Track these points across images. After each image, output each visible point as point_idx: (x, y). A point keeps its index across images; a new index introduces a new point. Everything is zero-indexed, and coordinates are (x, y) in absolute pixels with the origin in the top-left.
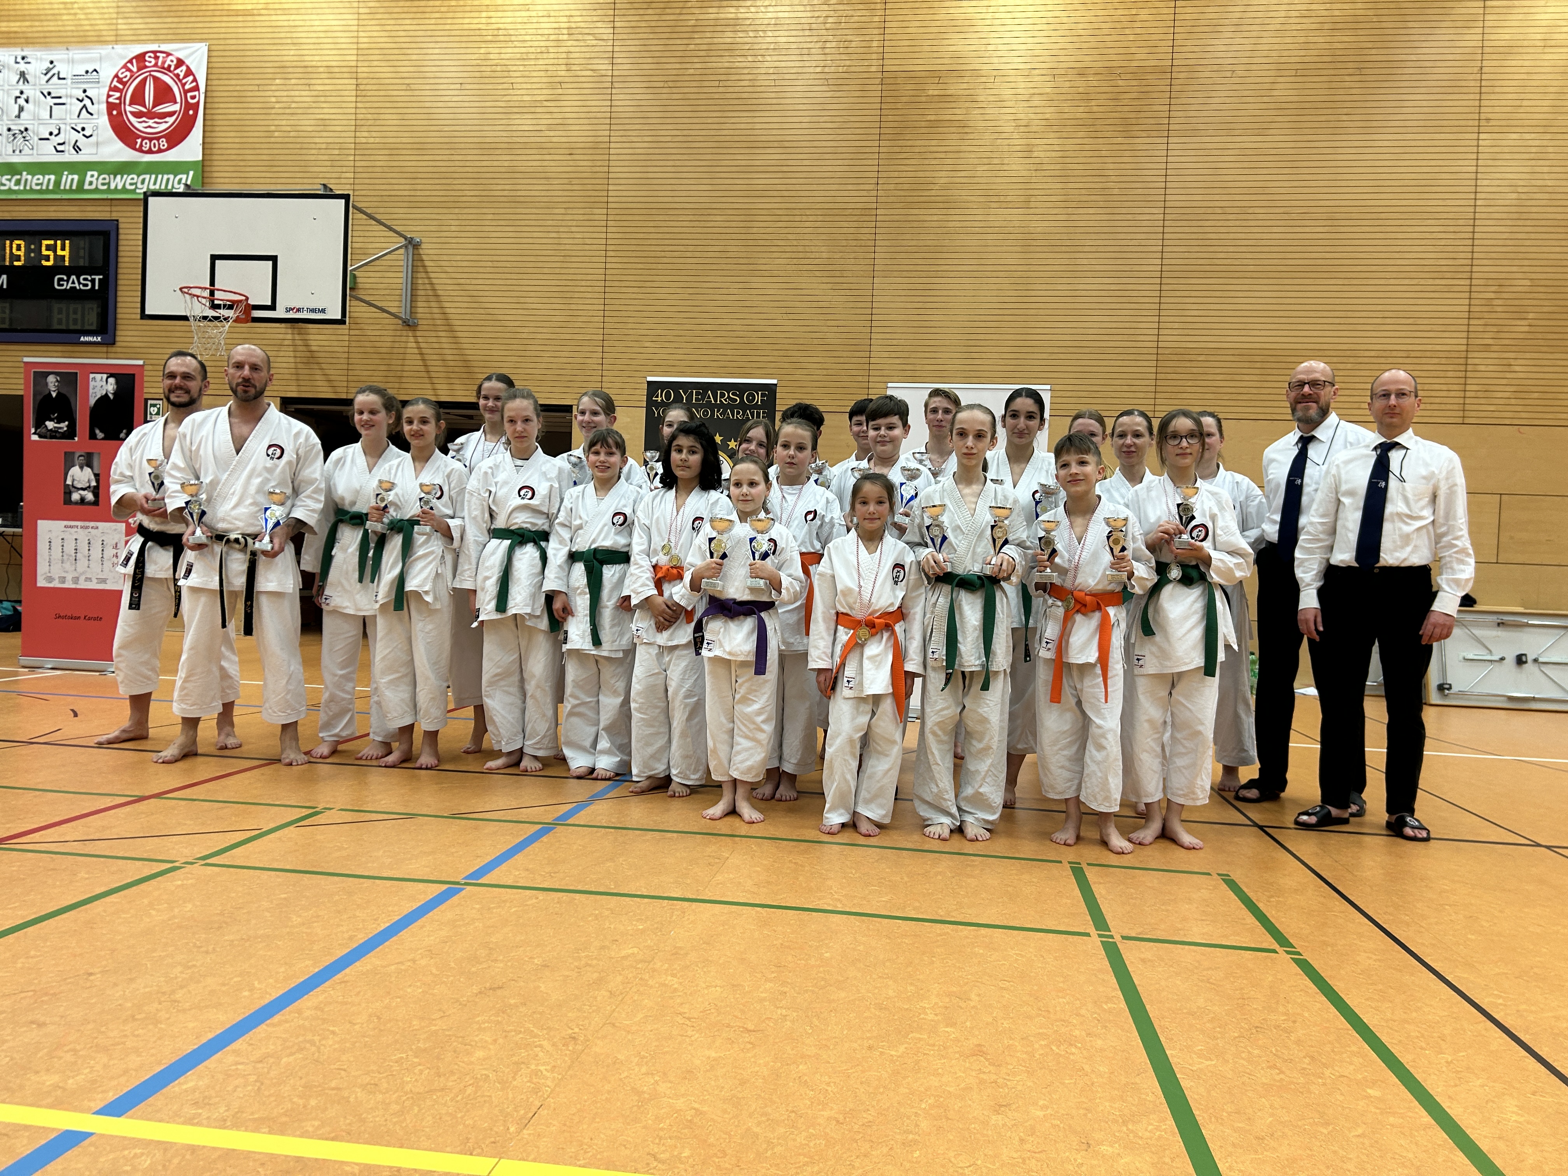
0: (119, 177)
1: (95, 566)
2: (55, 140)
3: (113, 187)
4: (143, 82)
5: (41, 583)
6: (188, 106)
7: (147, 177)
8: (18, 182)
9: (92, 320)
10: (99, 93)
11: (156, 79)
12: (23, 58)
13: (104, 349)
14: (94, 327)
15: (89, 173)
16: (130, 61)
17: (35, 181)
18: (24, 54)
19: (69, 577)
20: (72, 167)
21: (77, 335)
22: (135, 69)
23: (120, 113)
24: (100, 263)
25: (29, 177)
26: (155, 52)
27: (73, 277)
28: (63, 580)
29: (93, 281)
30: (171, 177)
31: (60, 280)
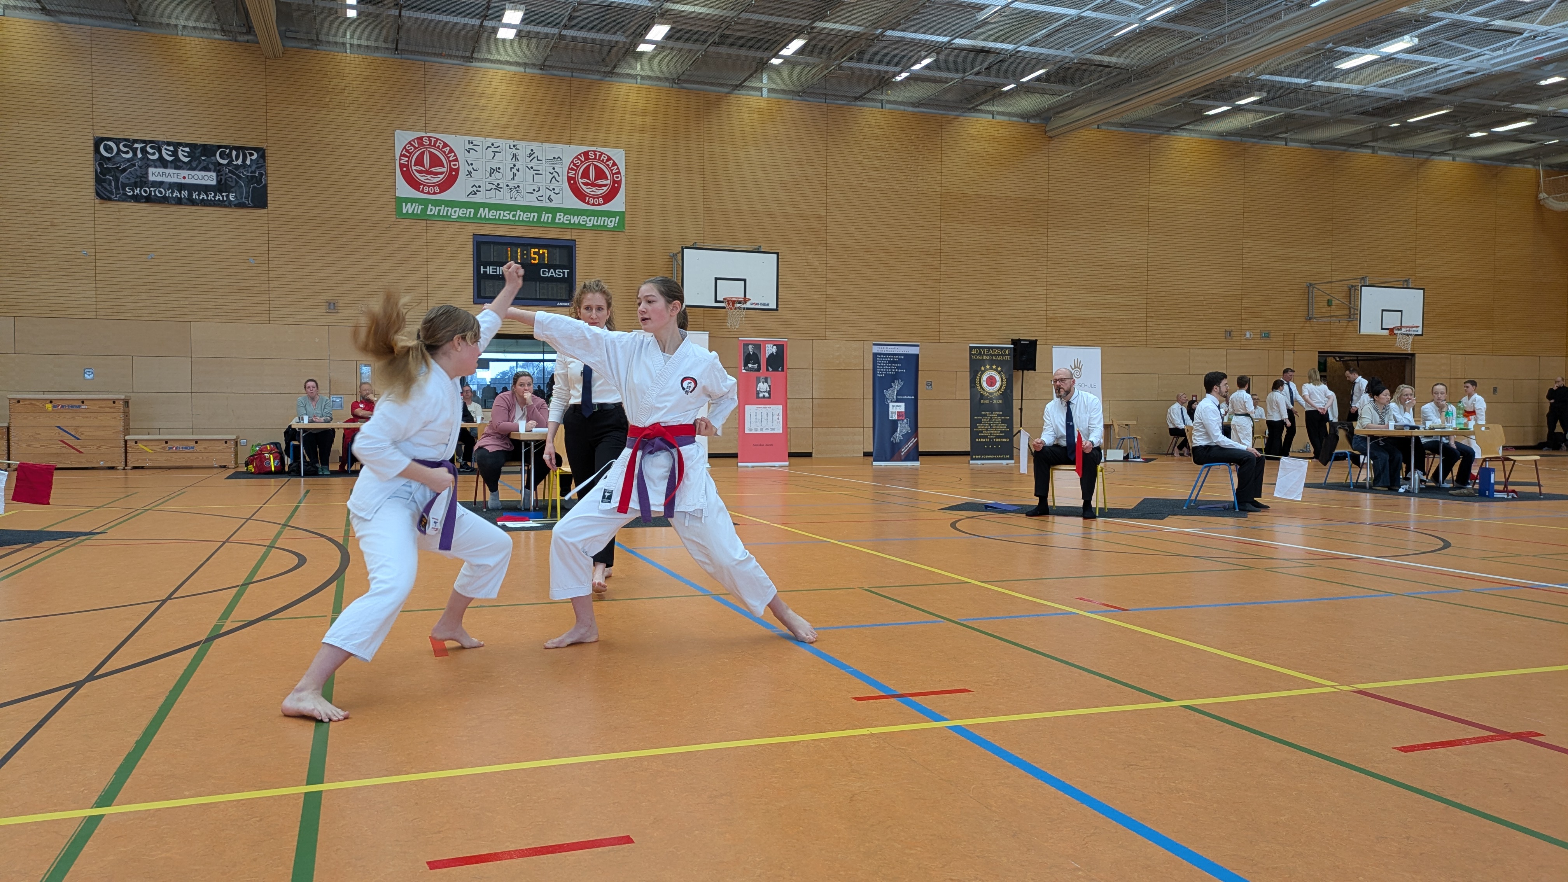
0: (576, 217)
1: (770, 423)
2: (536, 194)
4: (588, 167)
5: (747, 431)
6: (614, 182)
7: (593, 218)
8: (514, 216)
9: (562, 294)
10: (563, 170)
11: (595, 166)
12: (514, 146)
14: (563, 297)
15: (558, 214)
16: (580, 155)
17: (524, 216)
18: (515, 144)
19: (759, 429)
20: (548, 210)
21: (555, 302)
22: (583, 160)
23: (575, 182)
24: (567, 264)
25: (522, 213)
26: (595, 151)
27: (552, 270)
28: (756, 430)
29: (564, 273)
30: (606, 219)
31: (543, 271)
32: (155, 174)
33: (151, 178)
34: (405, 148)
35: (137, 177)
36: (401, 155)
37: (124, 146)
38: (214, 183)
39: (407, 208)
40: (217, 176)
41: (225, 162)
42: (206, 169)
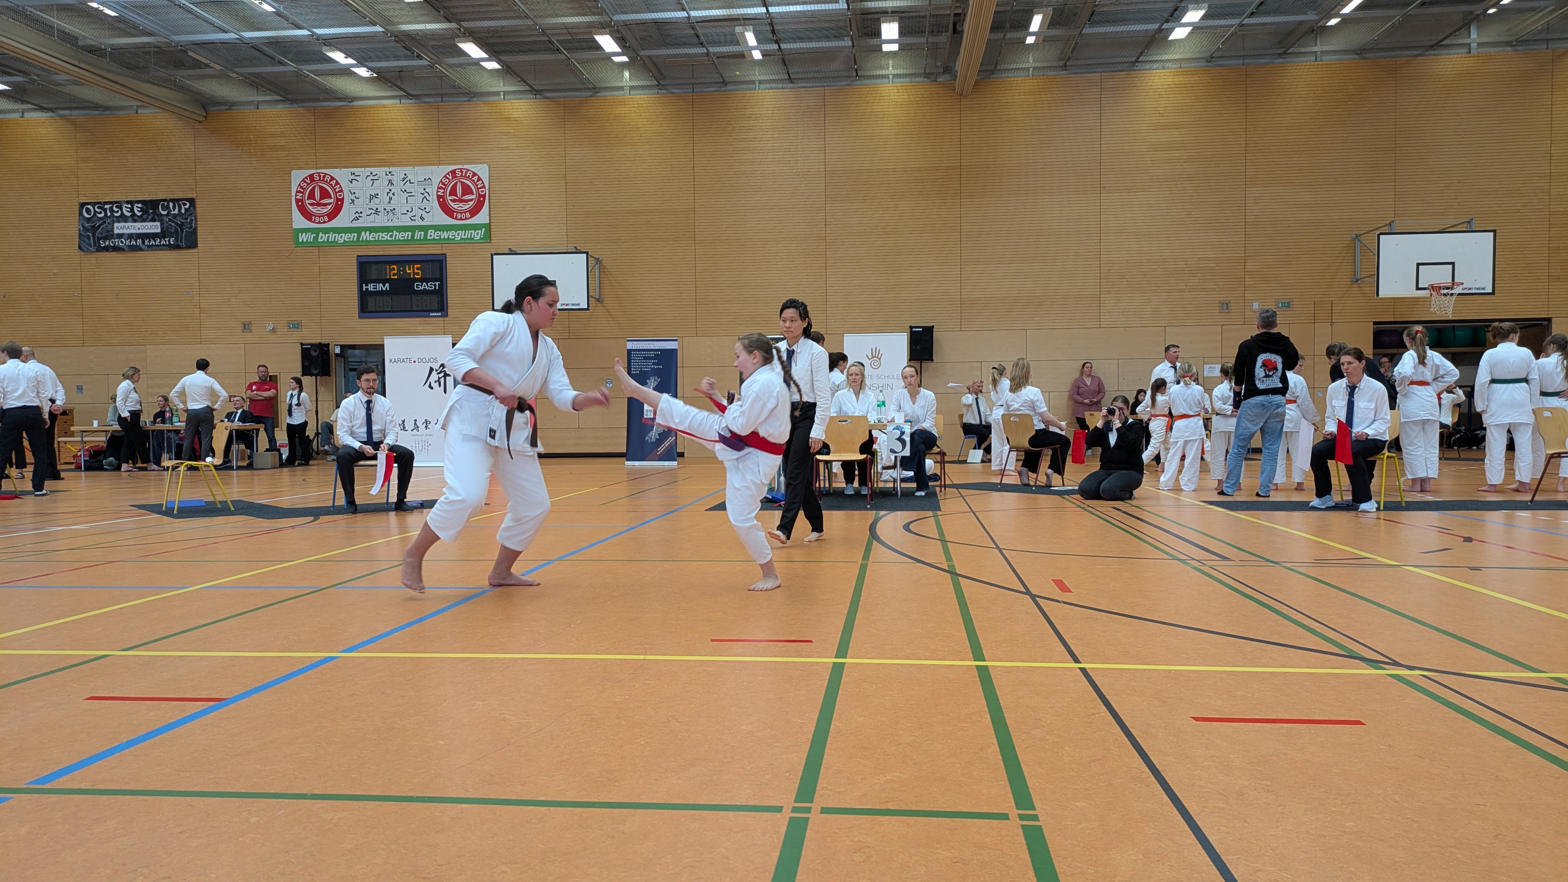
0: (445, 232)
2: (410, 214)
3: (442, 237)
4: (455, 185)
6: (480, 196)
7: (460, 232)
8: (391, 236)
9: (435, 305)
10: (433, 190)
11: (462, 183)
12: (390, 173)
13: (442, 319)
14: (436, 308)
15: (430, 231)
16: (448, 174)
17: (400, 236)
18: (390, 170)
20: (420, 228)
21: (427, 313)
22: (451, 178)
23: (444, 200)
24: (439, 276)
25: (398, 233)
26: (461, 169)
27: (424, 283)
29: (435, 285)
30: (473, 231)
31: (417, 285)
32: (119, 228)
33: (116, 231)
34: (300, 185)
35: (108, 231)
36: (297, 192)
37: (99, 208)
38: (159, 231)
39: (303, 238)
40: (161, 225)
41: (164, 213)
42: (153, 220)
